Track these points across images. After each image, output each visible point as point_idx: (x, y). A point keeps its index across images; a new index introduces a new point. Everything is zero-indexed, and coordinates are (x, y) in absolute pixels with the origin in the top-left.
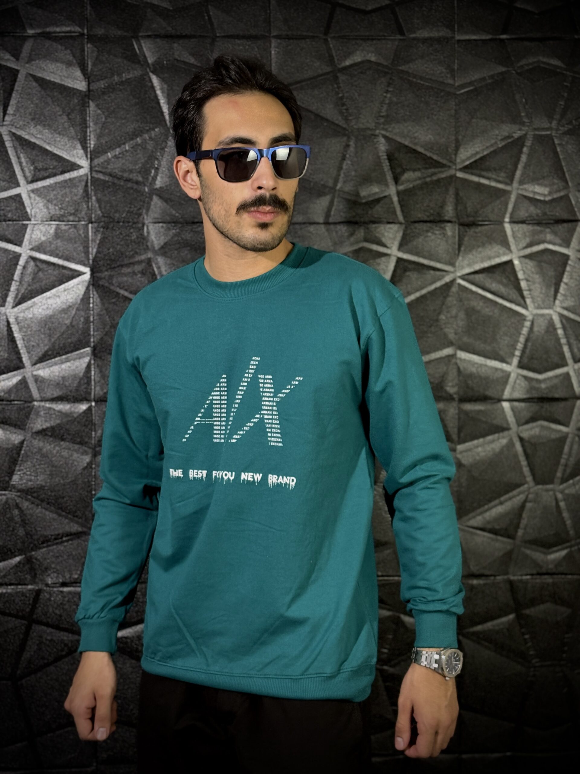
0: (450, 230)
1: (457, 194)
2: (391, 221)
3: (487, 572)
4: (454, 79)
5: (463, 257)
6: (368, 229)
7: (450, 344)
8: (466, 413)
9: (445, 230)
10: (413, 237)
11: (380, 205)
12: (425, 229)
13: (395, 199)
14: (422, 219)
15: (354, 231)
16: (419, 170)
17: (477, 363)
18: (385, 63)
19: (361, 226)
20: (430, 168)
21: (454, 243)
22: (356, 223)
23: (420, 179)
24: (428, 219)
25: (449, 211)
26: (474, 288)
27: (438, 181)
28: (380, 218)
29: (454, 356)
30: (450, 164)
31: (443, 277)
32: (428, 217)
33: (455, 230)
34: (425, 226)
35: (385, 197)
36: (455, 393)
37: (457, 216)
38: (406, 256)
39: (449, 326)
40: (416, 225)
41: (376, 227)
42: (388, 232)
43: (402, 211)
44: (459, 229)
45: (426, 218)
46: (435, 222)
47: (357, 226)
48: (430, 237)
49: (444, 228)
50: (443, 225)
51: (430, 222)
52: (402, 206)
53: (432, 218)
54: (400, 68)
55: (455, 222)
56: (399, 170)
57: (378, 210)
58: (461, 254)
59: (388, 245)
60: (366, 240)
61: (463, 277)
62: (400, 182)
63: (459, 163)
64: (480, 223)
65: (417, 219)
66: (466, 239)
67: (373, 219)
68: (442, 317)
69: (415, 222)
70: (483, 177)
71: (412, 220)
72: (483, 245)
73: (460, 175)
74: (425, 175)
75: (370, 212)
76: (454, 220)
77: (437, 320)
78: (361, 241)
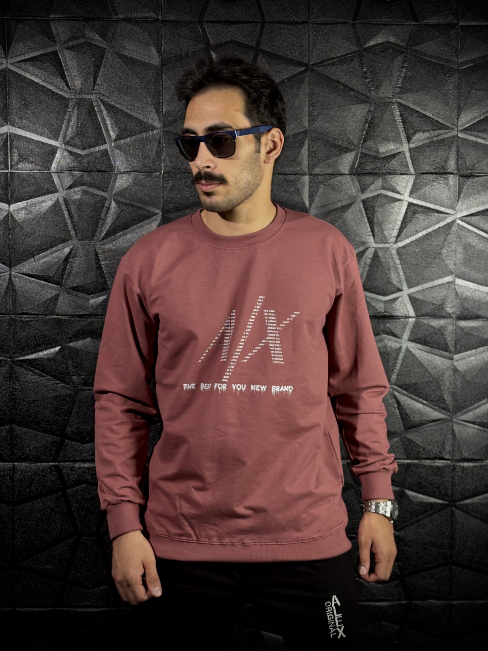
0: (452, 180)
1: (458, 151)
2: (404, 172)
3: (476, 457)
4: (458, 58)
5: (462, 202)
6: (385, 179)
7: (451, 273)
8: (462, 329)
9: (448, 180)
10: (421, 185)
11: (395, 159)
12: (431, 179)
13: (408, 155)
14: (429, 171)
15: (374, 181)
16: (428, 131)
17: (471, 289)
18: (402, 44)
19: (379, 176)
20: (437, 130)
21: (456, 191)
22: (376, 174)
23: (428, 139)
24: (434, 171)
25: (452, 165)
26: (470, 228)
27: (443, 140)
28: (395, 170)
29: (453, 282)
30: (453, 127)
31: (446, 218)
32: (434, 169)
33: (456, 180)
34: (431, 177)
35: (400, 153)
36: (453, 313)
37: (458, 169)
38: (415, 201)
39: (450, 258)
40: (425, 176)
41: (391, 178)
42: (401, 181)
43: (413, 165)
44: (459, 179)
45: (432, 171)
46: (440, 174)
47: (376, 176)
48: (436, 186)
49: (447, 179)
50: (446, 176)
51: (436, 173)
52: (412, 161)
53: (437, 171)
54: (414, 48)
55: (456, 174)
56: (411, 131)
57: (394, 163)
58: (460, 200)
59: (401, 192)
60: (383, 188)
61: (461, 219)
62: (412, 141)
63: (460, 126)
64: (477, 175)
65: (425, 171)
66: (465, 187)
67: (389, 171)
68: (444, 251)
69: (424, 174)
70: (480, 137)
71: (421, 172)
72: (479, 192)
73: (461, 135)
74: (433, 136)
75: (387, 166)
76: (455, 172)
77: (440, 254)
78: (379, 189)
